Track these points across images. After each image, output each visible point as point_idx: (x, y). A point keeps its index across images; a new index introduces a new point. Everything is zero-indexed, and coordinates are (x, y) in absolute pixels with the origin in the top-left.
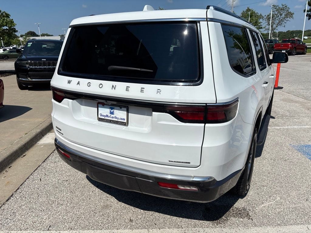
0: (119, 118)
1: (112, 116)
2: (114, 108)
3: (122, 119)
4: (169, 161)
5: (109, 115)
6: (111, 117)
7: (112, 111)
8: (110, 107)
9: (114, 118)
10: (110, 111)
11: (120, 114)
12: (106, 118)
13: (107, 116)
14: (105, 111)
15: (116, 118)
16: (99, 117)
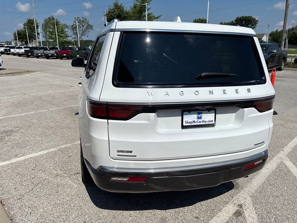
0: (207, 121)
1: (200, 120)
2: (202, 112)
3: (210, 121)
4: (255, 145)
5: (196, 120)
6: (198, 122)
7: (199, 116)
8: (197, 113)
9: (202, 122)
10: (198, 116)
11: (208, 117)
12: (192, 124)
13: (194, 122)
14: (190, 118)
15: (204, 121)
16: (184, 124)
